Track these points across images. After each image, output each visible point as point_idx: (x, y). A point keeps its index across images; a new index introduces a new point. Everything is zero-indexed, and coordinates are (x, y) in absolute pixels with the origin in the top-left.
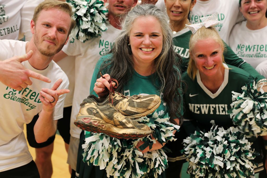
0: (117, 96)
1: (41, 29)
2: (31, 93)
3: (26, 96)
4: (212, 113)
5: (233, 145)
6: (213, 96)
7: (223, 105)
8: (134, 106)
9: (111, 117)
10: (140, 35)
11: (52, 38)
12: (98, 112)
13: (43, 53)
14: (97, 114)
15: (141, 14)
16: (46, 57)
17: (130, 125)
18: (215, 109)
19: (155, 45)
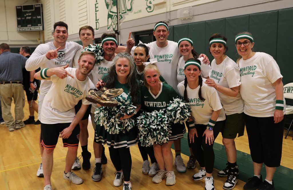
0: (104, 89)
1: (82, 63)
2: (77, 90)
3: (75, 92)
4: (154, 106)
5: (159, 117)
6: (155, 98)
7: (160, 102)
8: (111, 93)
9: (100, 96)
10: (120, 65)
11: (86, 66)
12: (95, 94)
13: (82, 73)
14: (94, 94)
15: (120, 57)
16: (84, 75)
17: (108, 100)
18: (156, 104)
19: (126, 70)
